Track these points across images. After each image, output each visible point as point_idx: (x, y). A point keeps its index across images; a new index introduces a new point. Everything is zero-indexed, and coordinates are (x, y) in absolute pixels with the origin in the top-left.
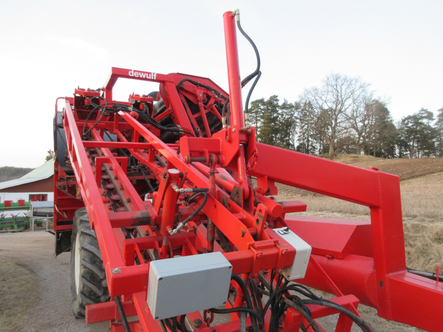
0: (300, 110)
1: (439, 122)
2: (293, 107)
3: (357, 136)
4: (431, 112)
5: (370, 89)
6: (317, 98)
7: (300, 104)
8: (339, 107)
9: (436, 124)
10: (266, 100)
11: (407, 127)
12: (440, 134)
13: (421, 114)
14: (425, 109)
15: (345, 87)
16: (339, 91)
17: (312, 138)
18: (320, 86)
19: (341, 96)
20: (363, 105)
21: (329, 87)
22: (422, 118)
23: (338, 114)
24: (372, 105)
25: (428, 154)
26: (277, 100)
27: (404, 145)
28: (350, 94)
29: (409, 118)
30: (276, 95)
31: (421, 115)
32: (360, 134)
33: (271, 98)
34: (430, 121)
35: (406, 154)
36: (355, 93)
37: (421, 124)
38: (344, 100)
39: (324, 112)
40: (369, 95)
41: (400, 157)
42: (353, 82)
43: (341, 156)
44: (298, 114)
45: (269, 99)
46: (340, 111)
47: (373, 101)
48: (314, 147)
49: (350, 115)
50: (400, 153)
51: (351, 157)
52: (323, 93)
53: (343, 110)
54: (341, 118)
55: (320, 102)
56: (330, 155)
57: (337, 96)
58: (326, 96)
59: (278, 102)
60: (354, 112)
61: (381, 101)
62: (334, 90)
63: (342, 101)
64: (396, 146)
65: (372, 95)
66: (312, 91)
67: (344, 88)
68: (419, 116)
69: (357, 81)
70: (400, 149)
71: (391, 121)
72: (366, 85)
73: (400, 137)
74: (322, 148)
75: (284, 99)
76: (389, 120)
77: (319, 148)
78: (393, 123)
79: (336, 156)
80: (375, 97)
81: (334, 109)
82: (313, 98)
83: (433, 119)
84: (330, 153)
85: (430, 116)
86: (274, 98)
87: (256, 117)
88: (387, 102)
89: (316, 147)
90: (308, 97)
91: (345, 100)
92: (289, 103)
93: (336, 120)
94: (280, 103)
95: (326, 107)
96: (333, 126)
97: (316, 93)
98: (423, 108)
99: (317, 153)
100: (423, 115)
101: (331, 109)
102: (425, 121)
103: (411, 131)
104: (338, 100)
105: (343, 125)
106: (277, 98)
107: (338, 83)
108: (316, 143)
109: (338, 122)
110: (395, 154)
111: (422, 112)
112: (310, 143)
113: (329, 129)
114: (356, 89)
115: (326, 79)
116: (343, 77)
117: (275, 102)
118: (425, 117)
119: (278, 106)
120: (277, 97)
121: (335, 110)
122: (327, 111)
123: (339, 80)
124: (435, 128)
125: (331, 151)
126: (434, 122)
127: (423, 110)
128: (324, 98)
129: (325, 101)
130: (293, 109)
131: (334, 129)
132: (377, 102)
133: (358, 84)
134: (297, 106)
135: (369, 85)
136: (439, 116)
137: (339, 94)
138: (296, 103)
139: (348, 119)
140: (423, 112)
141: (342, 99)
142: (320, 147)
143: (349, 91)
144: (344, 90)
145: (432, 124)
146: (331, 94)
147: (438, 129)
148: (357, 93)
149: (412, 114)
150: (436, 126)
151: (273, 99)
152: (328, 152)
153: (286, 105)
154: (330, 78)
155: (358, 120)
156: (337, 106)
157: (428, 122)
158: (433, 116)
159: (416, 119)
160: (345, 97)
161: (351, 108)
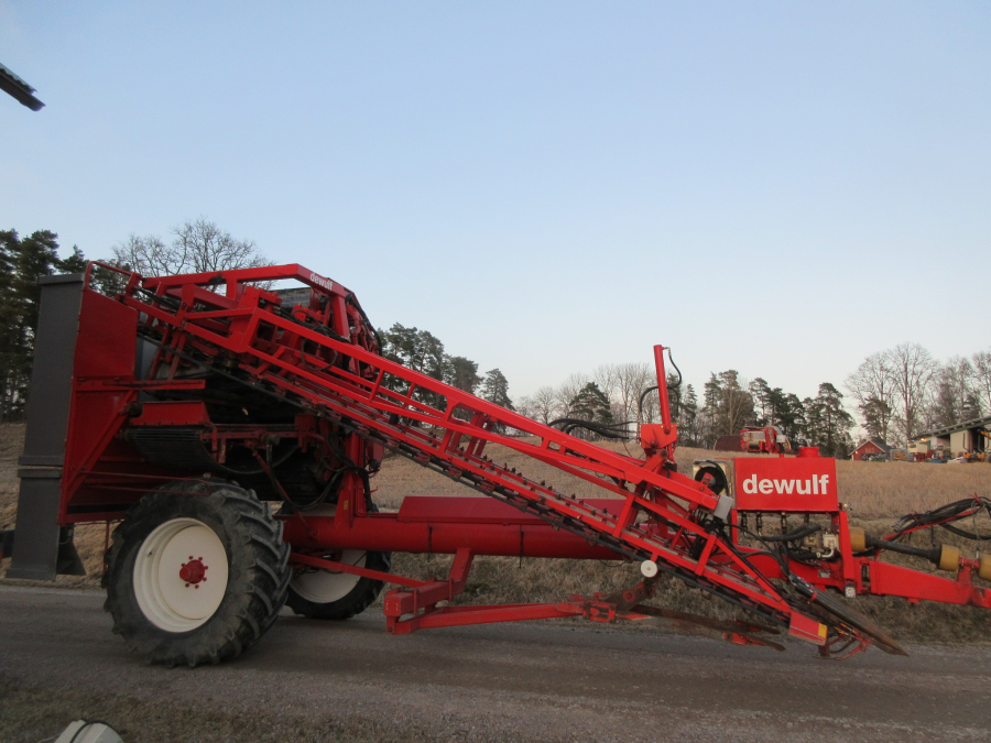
2: (92, 270)
10: (21, 238)
16: (211, 258)
18: (169, 240)
21: (188, 248)
26: (54, 246)
30: (52, 232)
33: (36, 235)
42: (240, 251)
45: (30, 236)
52: (172, 257)
58: (179, 264)
59: (57, 250)
66: (147, 246)
69: (247, 249)
75: (75, 248)
86: (45, 239)
90: (139, 258)
92: (84, 258)
97: (156, 254)
106: (55, 240)
107: (210, 244)
115: (185, 229)
116: (223, 235)
117: (48, 249)
119: (56, 262)
120: (54, 236)
123: (214, 240)
128: (172, 269)
151: (40, 240)
153: (79, 262)
154: (195, 229)
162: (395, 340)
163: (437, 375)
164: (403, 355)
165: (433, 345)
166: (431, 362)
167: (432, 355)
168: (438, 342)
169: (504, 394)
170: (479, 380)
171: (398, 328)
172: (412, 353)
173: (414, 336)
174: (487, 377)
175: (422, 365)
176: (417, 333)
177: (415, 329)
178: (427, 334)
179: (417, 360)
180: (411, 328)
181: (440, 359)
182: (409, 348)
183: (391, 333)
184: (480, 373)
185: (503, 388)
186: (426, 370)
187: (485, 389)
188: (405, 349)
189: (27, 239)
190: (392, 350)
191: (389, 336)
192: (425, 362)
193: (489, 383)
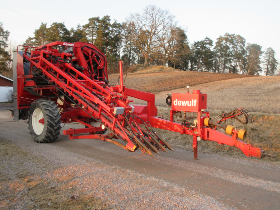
0: (125, 29)
1: (216, 47)
2: (121, 26)
3: (164, 53)
4: (212, 40)
5: (175, 20)
6: (139, 22)
7: (126, 25)
8: (154, 30)
9: (214, 48)
10: (100, 19)
11: (197, 49)
12: (216, 56)
13: (206, 41)
14: (208, 37)
15: (159, 16)
16: (154, 18)
17: (133, 51)
18: (142, 13)
19: (156, 22)
20: (170, 30)
21: (148, 15)
22: (206, 44)
23: (153, 35)
24: (176, 31)
25: (208, 68)
26: (109, 20)
27: (193, 60)
28: (162, 21)
29: (198, 42)
30: (109, 16)
31: (205, 42)
32: (166, 52)
33: (105, 17)
34: (211, 46)
35: (195, 67)
36: (165, 21)
37: (205, 47)
38: (157, 25)
39: (143, 33)
40: (174, 23)
41: (191, 70)
42: (164, 13)
43: (152, 66)
44: (124, 33)
45: (103, 18)
46: (154, 34)
47: (176, 28)
48: (134, 58)
49: (161, 37)
50: (191, 66)
51: (159, 68)
52: (143, 18)
53: (156, 33)
54: (154, 38)
55: (141, 25)
56: (145, 65)
57: (153, 22)
58: (145, 21)
59: (110, 21)
60: (163, 34)
61: (182, 29)
62: (151, 18)
63: (156, 26)
64: (189, 61)
65: (176, 24)
66: (135, 16)
67: (158, 16)
68: (204, 42)
69: (167, 12)
70: (191, 64)
71: (188, 43)
72: (172, 16)
73: (192, 55)
74: (140, 59)
75: (115, 20)
76: (186, 42)
77: (138, 59)
78: (189, 45)
79: (149, 66)
80: (178, 26)
82: (136, 21)
83: (212, 45)
84: (145, 63)
85: (211, 43)
86: (107, 18)
87: (93, 32)
88: (185, 30)
89: (135, 58)
91: (158, 26)
92: (118, 23)
94: (112, 22)
95: (144, 29)
96: (148, 44)
97: (138, 18)
98: (207, 37)
99: (136, 62)
100: (207, 42)
101: (148, 32)
102: (208, 46)
104: (153, 25)
105: (155, 44)
106: (110, 18)
107: (154, 13)
108: (136, 55)
109: (152, 41)
110: (188, 67)
111: (206, 40)
112: (131, 55)
113: (145, 46)
114: (166, 18)
115: (146, 8)
116: (157, 9)
117: (108, 21)
118: (208, 44)
119: (110, 25)
120: (109, 17)
121: (151, 33)
122: (145, 32)
123: (155, 11)
125: (146, 62)
127: (207, 38)
128: (143, 23)
129: (144, 25)
130: (121, 28)
131: (149, 46)
132: (179, 29)
133: (167, 15)
134: (123, 26)
135: (174, 17)
136: (216, 43)
137: (154, 21)
138: (123, 23)
139: (159, 39)
140: (207, 40)
141: (156, 25)
142: (139, 58)
143: (161, 20)
145: (212, 49)
146: (148, 20)
147: (215, 52)
148: (166, 21)
149: (200, 41)
150: (214, 50)
151: (105, 19)
152: (144, 63)
153: (116, 24)
154: (149, 8)
155: (166, 41)
156: (152, 30)
157: (209, 46)
158: (212, 43)
159: (202, 43)
160: (158, 24)
161: (162, 31)
162: (227, 40)
163: (244, 52)
164: (230, 45)
165: (242, 40)
166: (241, 47)
167: (241, 44)
168: (243, 39)
169: (273, 57)
170: (261, 53)
171: (227, 35)
172: (233, 44)
173: (234, 37)
174: (266, 51)
176: (235, 36)
177: (234, 34)
178: (239, 36)
179: (235, 46)
180: (233, 34)
181: (244, 46)
182: (231, 42)
183: (224, 37)
184: (262, 50)
185: (273, 55)
186: (239, 50)
187: (265, 56)
188: (230, 42)
189: (102, 19)
190: (224, 43)
191: (224, 38)
192: (238, 47)
193: (267, 53)
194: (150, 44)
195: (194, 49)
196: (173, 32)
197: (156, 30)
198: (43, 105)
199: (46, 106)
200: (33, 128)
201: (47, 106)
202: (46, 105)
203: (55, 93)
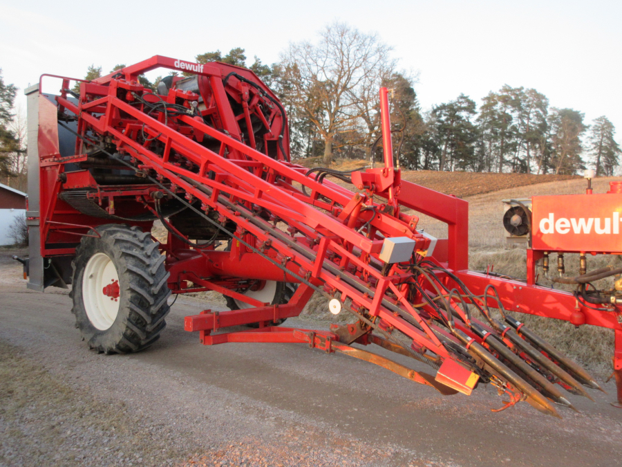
0: (279, 79)
1: (482, 117)
2: (269, 72)
3: (368, 131)
4: (474, 101)
5: (391, 56)
6: (310, 61)
7: (280, 69)
8: (343, 80)
9: (478, 120)
10: (223, 56)
11: (439, 121)
12: (482, 136)
13: (460, 103)
14: (465, 95)
15: (355, 49)
16: (345, 53)
17: (296, 128)
18: (316, 41)
19: (348, 62)
20: (379, 80)
21: (330, 45)
22: (460, 109)
23: (341, 92)
24: (392, 82)
25: (463, 165)
26: (243, 58)
27: (432, 148)
28: (361, 60)
29: (443, 107)
30: (242, 48)
31: (459, 105)
32: (372, 128)
33: (233, 53)
34: (471, 115)
35: (434, 164)
36: (369, 60)
37: (459, 118)
38: (351, 69)
39: (320, 86)
40: (388, 64)
41: (426, 168)
42: (367, 42)
43: (342, 162)
44: (277, 86)
45: (228, 54)
46: (345, 88)
47: (394, 75)
48: (298, 144)
49: (358, 95)
50: (426, 161)
51: (357, 165)
52: (319, 54)
53: (349, 86)
54: (345, 99)
55: (314, 69)
56: (325, 159)
57: (342, 62)
58: (324, 59)
59: (245, 61)
60: (365, 90)
61: (406, 76)
62: (337, 51)
63: (349, 71)
64: (421, 150)
65: (393, 65)
66: (302, 49)
67: (353, 49)
68: (456, 105)
69: (372, 39)
70: (427, 155)
71: (417, 109)
72: (386, 48)
73: (428, 137)
74: (311, 146)
75: (255, 57)
76: (414, 107)
77: (307, 145)
78: (420, 112)
79: (334, 161)
80: (397, 70)
81: (336, 83)
82: (303, 61)
83: (475, 113)
84: (325, 155)
85: (471, 108)
86: (238, 53)
88: (414, 79)
89: (302, 144)
90: (296, 58)
91: (353, 70)
92: (263, 64)
93: (338, 102)
94: (249, 63)
95: (322, 78)
96: (332, 111)
97: (308, 53)
98: (463, 95)
99: (303, 154)
100: (463, 105)
101: (330, 83)
102: (464, 114)
103: (443, 129)
104: (342, 68)
105: (347, 110)
106: (244, 54)
107: (344, 40)
108: (303, 137)
109: (340, 105)
110: (419, 163)
111: (461, 100)
112: (292, 137)
113: (324, 115)
114: (371, 53)
115: (326, 31)
116: (352, 30)
117: (240, 61)
118: (465, 109)
119: (245, 69)
120: (243, 51)
121: (337, 86)
122: (323, 84)
123: (346, 36)
124: (476, 126)
125: (327, 152)
126: (476, 116)
127: (462, 97)
128: (320, 63)
129: (323, 68)
130: (269, 76)
131: (332, 115)
132: (399, 77)
133: (375, 46)
134: (276, 72)
135: (390, 49)
136: (482, 108)
137: (345, 59)
138: (274, 66)
139: (356, 102)
140: (463, 100)
141: (349, 68)
142: (309, 144)
143: (360, 56)
144: (353, 54)
145: (473, 120)
146: (332, 57)
147: (480, 129)
148: (373, 59)
149: (447, 102)
150: (478, 124)
151: (235, 55)
152: (322, 154)
153: (259, 67)
154: (333, 29)
155: (371, 104)
156: (340, 78)
157: (467, 116)
158: (474, 108)
159: (452, 109)
160: (354, 66)
161: (361, 83)
162: (505, 100)
163: (544, 127)
164: (512, 112)
165: (540, 101)
166: (538, 115)
167: (538, 109)
168: (543, 97)
169: (610, 138)
170: (584, 128)
171: (507, 89)
172: (520, 109)
173: (522, 94)
174: (593, 124)
175: (529, 119)
176: (524, 91)
177: (522, 88)
178: (533, 92)
179: (524, 114)
180: (519, 87)
181: (545, 113)
182: (516, 104)
183: (500, 94)
184: (585, 122)
185: (610, 133)
186: (534, 123)
187: (592, 135)
188: (513, 106)
189: (227, 56)
190: (501, 108)
191: (499, 97)
192: (531, 116)
193: (596, 129)
194: (336, 111)
195: (432, 123)
196: (386, 83)
197: (349, 79)
198: (117, 241)
199: (125, 244)
200: (84, 309)
201: (128, 245)
202: (127, 242)
203: (150, 208)
